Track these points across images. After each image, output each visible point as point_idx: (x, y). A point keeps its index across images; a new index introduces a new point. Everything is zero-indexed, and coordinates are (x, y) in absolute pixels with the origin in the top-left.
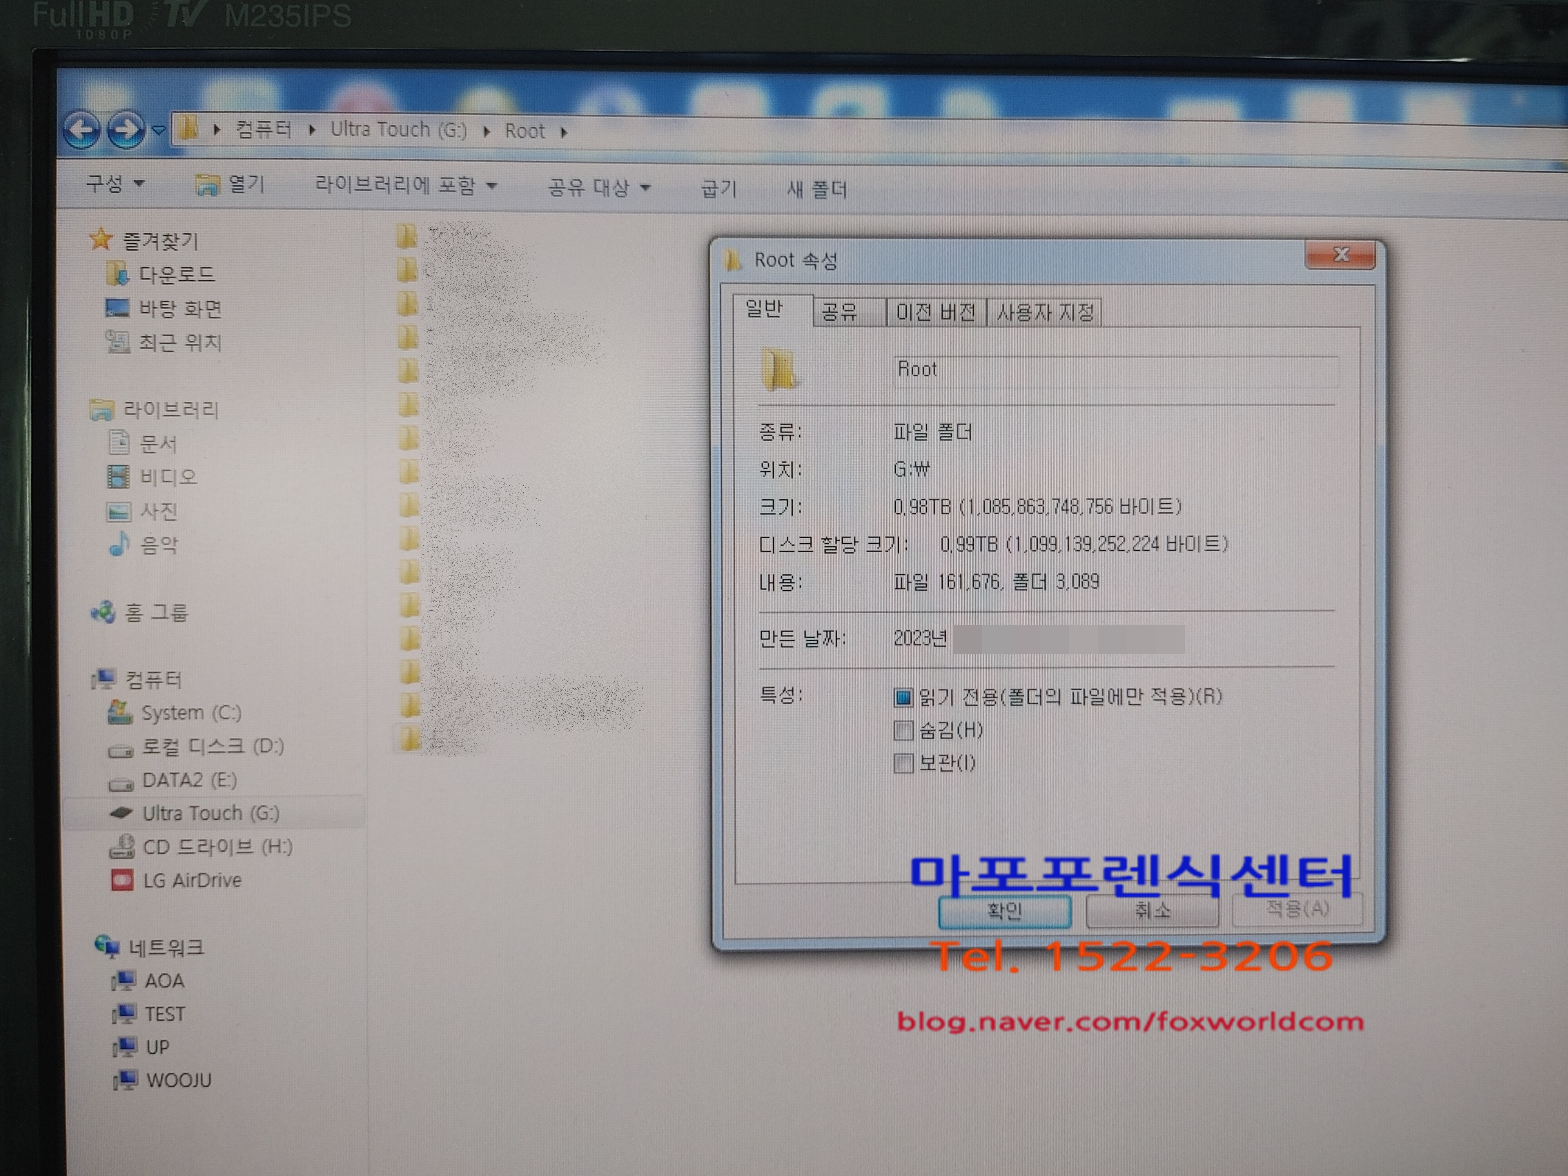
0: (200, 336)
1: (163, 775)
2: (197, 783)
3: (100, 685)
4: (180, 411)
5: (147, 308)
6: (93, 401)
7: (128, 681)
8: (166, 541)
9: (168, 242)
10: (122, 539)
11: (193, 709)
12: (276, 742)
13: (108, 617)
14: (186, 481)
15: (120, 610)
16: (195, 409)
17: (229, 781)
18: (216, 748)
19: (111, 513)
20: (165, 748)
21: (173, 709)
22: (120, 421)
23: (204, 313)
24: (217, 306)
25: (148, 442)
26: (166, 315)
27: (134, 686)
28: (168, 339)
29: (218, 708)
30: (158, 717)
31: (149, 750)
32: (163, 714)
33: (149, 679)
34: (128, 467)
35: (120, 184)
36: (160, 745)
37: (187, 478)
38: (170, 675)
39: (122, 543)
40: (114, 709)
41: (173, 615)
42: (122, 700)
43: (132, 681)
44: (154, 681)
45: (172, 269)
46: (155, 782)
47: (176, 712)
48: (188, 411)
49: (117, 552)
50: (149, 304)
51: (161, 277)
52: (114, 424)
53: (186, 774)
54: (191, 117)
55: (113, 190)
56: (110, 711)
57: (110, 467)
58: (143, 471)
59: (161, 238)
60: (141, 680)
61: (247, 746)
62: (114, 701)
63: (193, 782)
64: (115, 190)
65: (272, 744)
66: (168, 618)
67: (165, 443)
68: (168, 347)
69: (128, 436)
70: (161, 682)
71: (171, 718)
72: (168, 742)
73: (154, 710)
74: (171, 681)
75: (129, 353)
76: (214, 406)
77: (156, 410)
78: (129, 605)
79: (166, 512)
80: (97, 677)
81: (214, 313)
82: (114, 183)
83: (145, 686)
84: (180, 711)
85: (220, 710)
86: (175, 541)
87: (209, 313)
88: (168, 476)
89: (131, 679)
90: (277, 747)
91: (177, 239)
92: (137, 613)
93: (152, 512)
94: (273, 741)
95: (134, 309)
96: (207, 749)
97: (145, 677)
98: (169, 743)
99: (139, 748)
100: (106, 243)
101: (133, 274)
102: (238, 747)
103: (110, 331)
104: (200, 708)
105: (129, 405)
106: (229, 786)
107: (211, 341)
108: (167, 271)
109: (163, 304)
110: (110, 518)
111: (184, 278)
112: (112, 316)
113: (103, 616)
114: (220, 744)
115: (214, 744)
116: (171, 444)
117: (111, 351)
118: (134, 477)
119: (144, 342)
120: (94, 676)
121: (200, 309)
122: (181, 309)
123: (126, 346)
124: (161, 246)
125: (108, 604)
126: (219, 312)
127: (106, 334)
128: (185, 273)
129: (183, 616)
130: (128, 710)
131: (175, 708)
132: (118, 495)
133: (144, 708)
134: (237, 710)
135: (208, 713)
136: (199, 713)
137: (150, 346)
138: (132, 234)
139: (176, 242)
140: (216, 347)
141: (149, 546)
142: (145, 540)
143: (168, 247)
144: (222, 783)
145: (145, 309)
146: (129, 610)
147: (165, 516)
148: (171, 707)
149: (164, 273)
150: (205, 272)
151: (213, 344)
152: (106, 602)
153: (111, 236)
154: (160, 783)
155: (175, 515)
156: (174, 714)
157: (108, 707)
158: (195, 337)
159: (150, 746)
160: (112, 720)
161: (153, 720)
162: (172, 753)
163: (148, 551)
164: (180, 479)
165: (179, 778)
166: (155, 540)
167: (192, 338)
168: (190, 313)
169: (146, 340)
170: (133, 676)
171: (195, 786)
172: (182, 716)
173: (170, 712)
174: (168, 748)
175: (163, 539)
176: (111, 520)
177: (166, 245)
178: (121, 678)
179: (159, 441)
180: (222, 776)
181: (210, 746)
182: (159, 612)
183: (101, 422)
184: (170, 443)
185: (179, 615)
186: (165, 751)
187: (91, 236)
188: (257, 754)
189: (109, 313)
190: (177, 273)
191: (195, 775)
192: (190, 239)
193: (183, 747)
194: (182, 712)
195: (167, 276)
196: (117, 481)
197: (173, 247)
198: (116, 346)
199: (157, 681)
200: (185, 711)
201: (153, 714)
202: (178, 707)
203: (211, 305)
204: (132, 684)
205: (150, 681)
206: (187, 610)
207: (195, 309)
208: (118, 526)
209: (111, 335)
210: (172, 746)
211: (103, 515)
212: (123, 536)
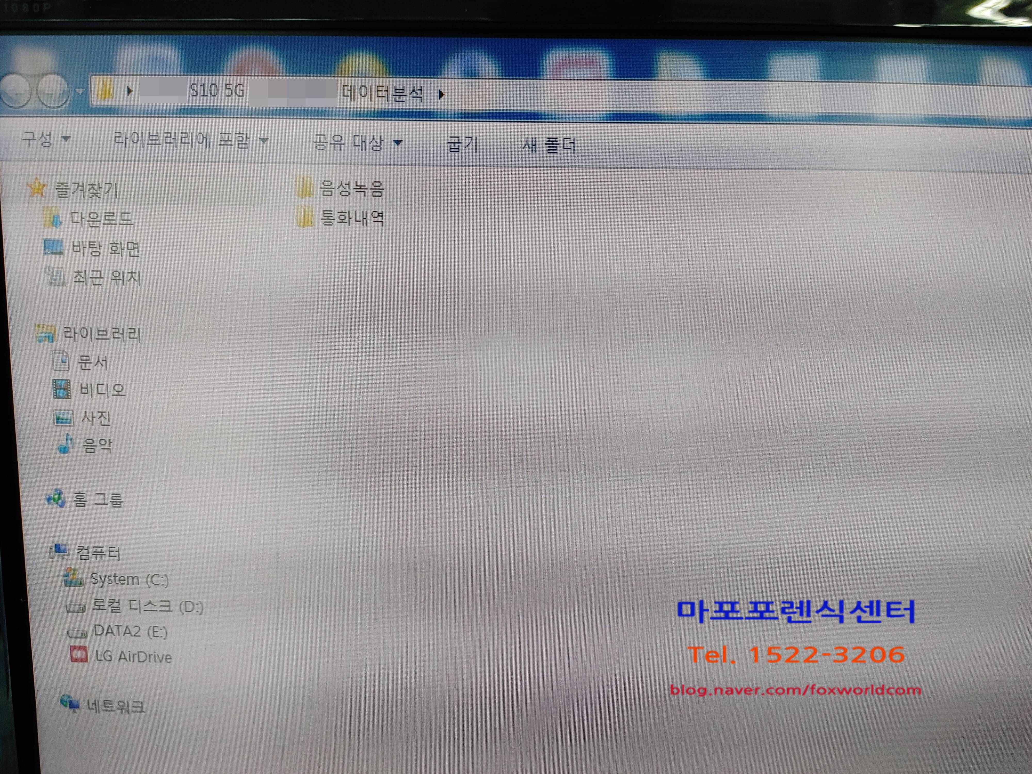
0: (123, 272)
1: (109, 626)
2: (136, 633)
3: (56, 556)
4: (110, 335)
5: (78, 247)
6: (38, 326)
7: (78, 553)
8: (103, 442)
9: (93, 191)
10: (67, 440)
11: (130, 577)
12: (197, 604)
13: (60, 502)
14: (117, 393)
15: (69, 497)
16: (121, 334)
17: (162, 633)
18: (150, 607)
19: (58, 418)
20: (109, 606)
21: (114, 576)
22: (61, 343)
23: (126, 252)
24: (136, 246)
25: (85, 361)
26: (94, 254)
27: (83, 557)
28: (97, 274)
29: (150, 576)
30: (103, 582)
31: (98, 607)
32: (107, 580)
33: (94, 552)
34: (69, 381)
35: (50, 139)
36: (106, 603)
37: (117, 391)
38: (111, 549)
39: (67, 444)
40: (69, 574)
41: (111, 502)
42: (74, 568)
43: (81, 554)
44: (98, 553)
45: (97, 214)
46: (103, 632)
47: (117, 579)
48: (116, 335)
49: (64, 450)
50: (79, 244)
51: (88, 221)
52: (56, 345)
53: (127, 627)
54: (108, 79)
55: (45, 144)
56: (66, 576)
57: (54, 381)
58: (81, 385)
59: (87, 187)
60: (88, 553)
61: (175, 606)
62: (68, 568)
63: (133, 634)
64: (47, 144)
65: (194, 606)
66: (107, 504)
67: (99, 361)
68: (96, 281)
69: (68, 356)
70: (105, 555)
71: (114, 583)
72: (112, 601)
73: (100, 576)
74: (112, 554)
75: (65, 285)
76: (137, 331)
77: (89, 334)
78: (75, 493)
79: (102, 418)
80: (54, 550)
81: (134, 253)
82: (45, 138)
83: (92, 558)
84: (120, 578)
85: (152, 577)
86: (110, 442)
87: (130, 252)
88: (102, 389)
89: (80, 552)
90: (198, 608)
91: (100, 188)
92: (82, 500)
93: (90, 418)
94: (195, 604)
95: (67, 247)
96: (143, 608)
97: (92, 551)
98: (113, 603)
99: (90, 606)
100: (41, 190)
101: (65, 218)
102: (167, 607)
103: (49, 267)
104: (136, 576)
105: (68, 330)
106: (161, 637)
107: (132, 277)
108: (93, 216)
109: (91, 244)
110: (57, 422)
111: (108, 222)
112: (50, 254)
113: (56, 501)
114: (153, 604)
115: (148, 604)
116: (104, 363)
117: (50, 284)
118: (75, 389)
119: (77, 276)
120: (51, 548)
121: (122, 249)
122: (106, 250)
123: (62, 280)
124: (87, 194)
125: (59, 493)
126: (138, 252)
127: (45, 269)
128: (107, 218)
129: (119, 503)
130: (79, 575)
131: (116, 575)
132: (62, 404)
133: (92, 575)
134: (165, 578)
135: (142, 580)
136: (135, 579)
137: (81, 280)
138: (62, 184)
139: (99, 190)
140: (136, 281)
141: (90, 446)
142: (86, 441)
143: (93, 195)
144: (156, 634)
145: (77, 249)
146: (76, 497)
147: (101, 422)
148: (113, 575)
149: (90, 217)
150: (125, 217)
151: (134, 278)
152: (57, 490)
153: (45, 185)
154: (107, 633)
155: (109, 421)
156: (115, 579)
157: (64, 572)
158: (119, 273)
159: (99, 604)
160: (68, 583)
161: (100, 584)
162: (116, 610)
163: (88, 450)
164: (111, 392)
165: (122, 630)
166: (94, 441)
167: (116, 274)
168: (113, 252)
169: (79, 275)
170: (82, 549)
171: (135, 636)
172: (122, 582)
173: (113, 579)
174: (112, 606)
175: (100, 441)
176: (57, 424)
177: (91, 193)
178: (73, 550)
179: (93, 360)
180: (156, 629)
181: (146, 606)
182: (100, 499)
183: (46, 343)
184: (102, 362)
185: (117, 502)
186: (109, 609)
187: (28, 185)
188: (183, 614)
189: (47, 250)
190: (101, 218)
191: (134, 627)
192: (110, 188)
193: (124, 606)
194: (122, 578)
195: (93, 220)
196: (61, 393)
197: (97, 195)
198: (54, 280)
199: (101, 554)
200: (124, 578)
201: (99, 579)
202: (119, 575)
203: (131, 246)
204: (81, 556)
205: (96, 554)
206: (123, 498)
207: (118, 248)
208: (63, 430)
209: (49, 270)
210: (115, 605)
211: (51, 419)
212: (68, 438)
